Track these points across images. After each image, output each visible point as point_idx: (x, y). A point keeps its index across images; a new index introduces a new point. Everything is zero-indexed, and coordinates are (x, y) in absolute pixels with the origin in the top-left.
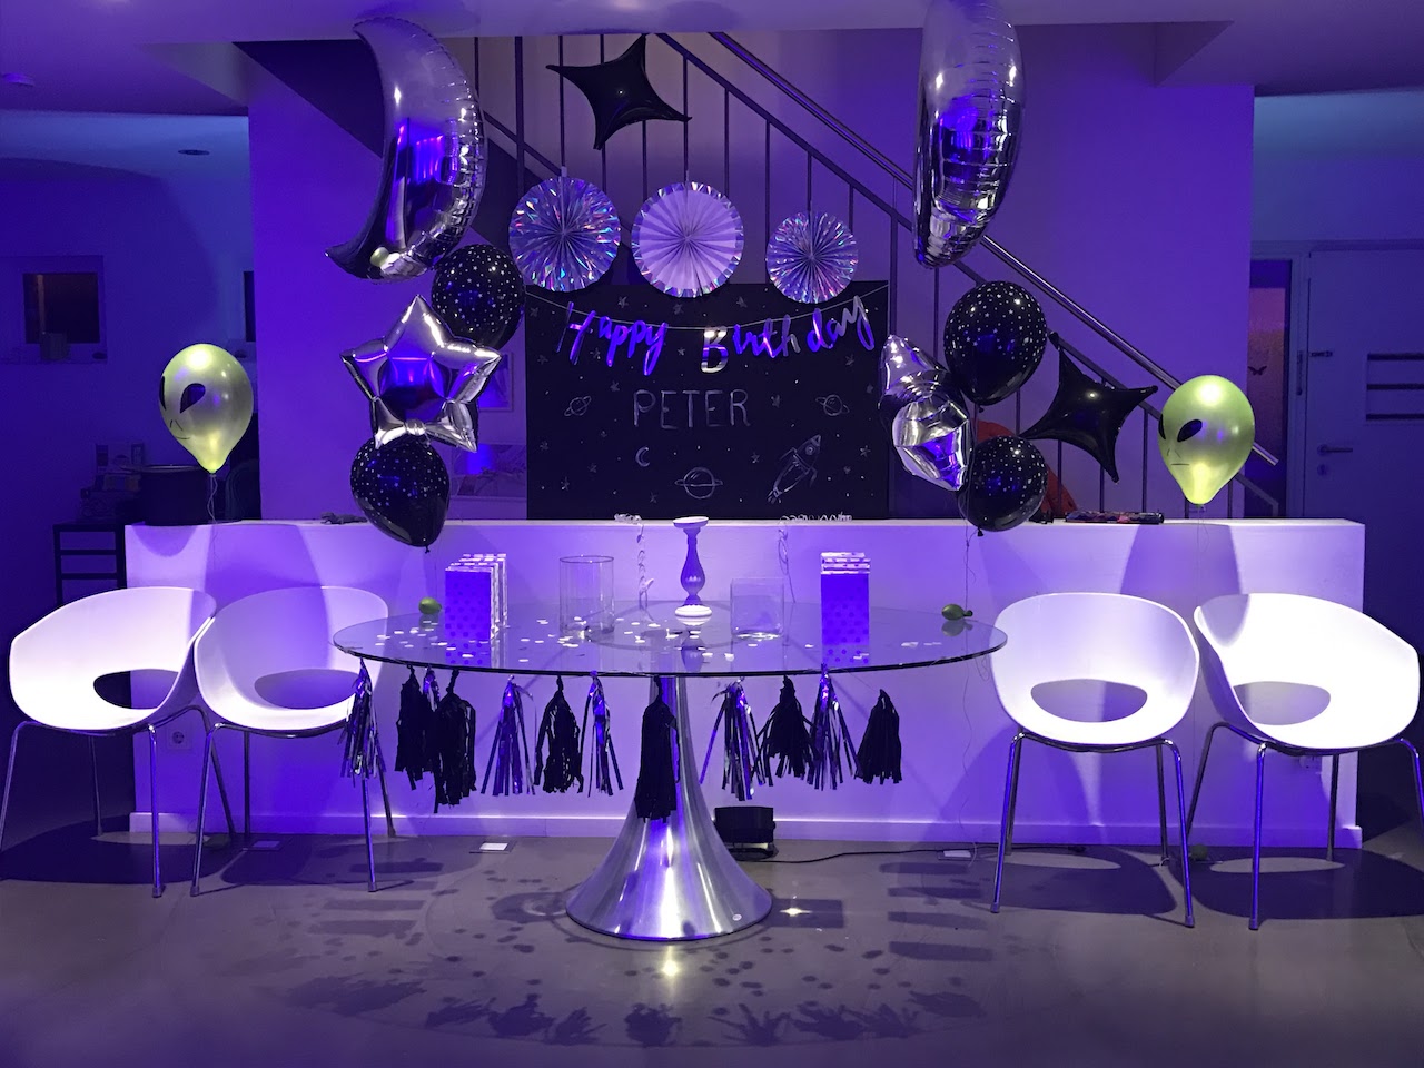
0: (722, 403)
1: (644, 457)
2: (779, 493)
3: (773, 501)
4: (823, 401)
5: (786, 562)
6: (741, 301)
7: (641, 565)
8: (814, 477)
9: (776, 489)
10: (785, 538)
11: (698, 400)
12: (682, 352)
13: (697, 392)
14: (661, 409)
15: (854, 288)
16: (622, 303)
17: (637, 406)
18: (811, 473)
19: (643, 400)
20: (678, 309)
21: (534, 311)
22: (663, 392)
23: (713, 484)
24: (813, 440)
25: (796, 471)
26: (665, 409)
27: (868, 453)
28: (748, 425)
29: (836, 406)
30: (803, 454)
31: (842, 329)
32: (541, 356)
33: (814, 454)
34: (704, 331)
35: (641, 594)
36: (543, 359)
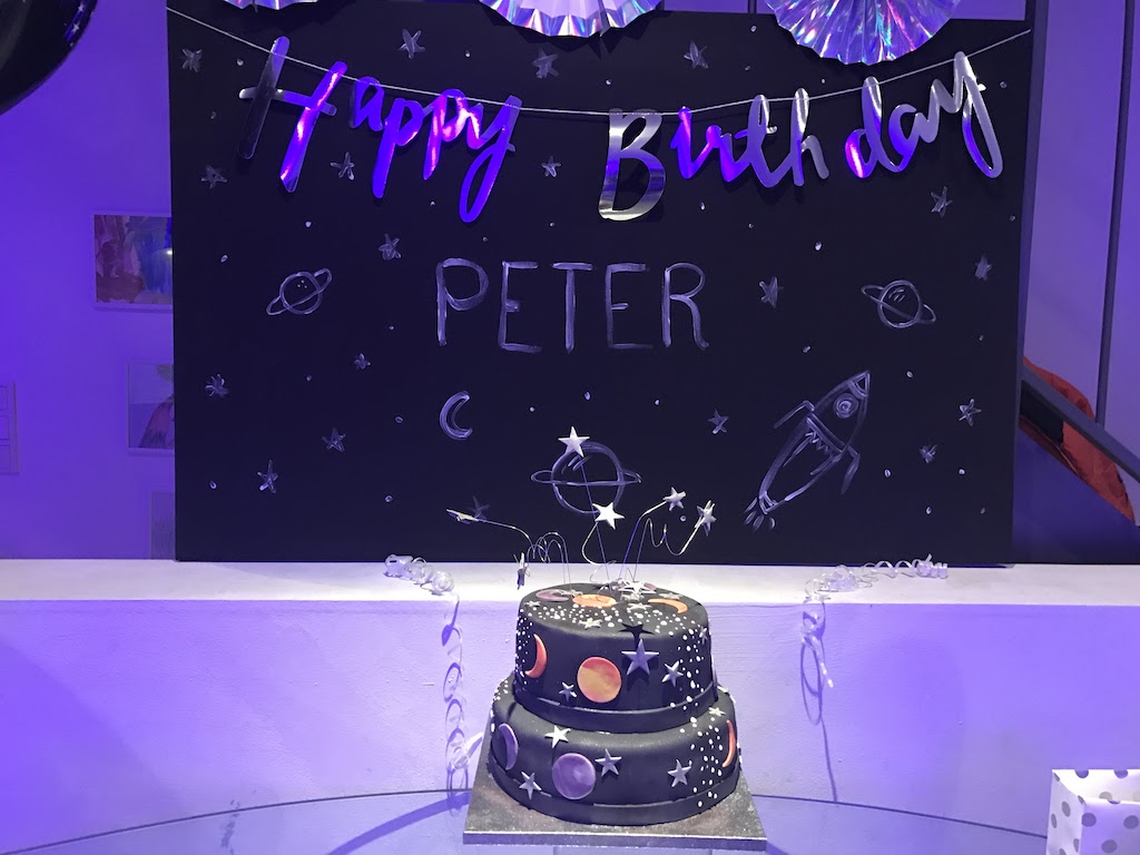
0: (641, 292)
1: (461, 417)
2: (773, 504)
3: (758, 523)
4: (878, 294)
5: (819, 694)
6: (694, 55)
7: (451, 701)
8: (853, 469)
9: (764, 494)
10: (819, 633)
11: (589, 286)
12: (551, 170)
13: (588, 267)
14: (500, 304)
15: (956, 35)
16: (410, 44)
17: (443, 297)
18: (847, 460)
19: (460, 282)
20: (544, 65)
21: (192, 58)
22: (507, 266)
23: (620, 482)
24: (851, 384)
25: (813, 455)
26: (511, 306)
27: (975, 416)
28: (704, 345)
29: (907, 306)
30: (828, 416)
31: (927, 128)
32: (210, 170)
33: (854, 416)
34: (606, 123)
35: (450, 772)
36: (213, 176)
